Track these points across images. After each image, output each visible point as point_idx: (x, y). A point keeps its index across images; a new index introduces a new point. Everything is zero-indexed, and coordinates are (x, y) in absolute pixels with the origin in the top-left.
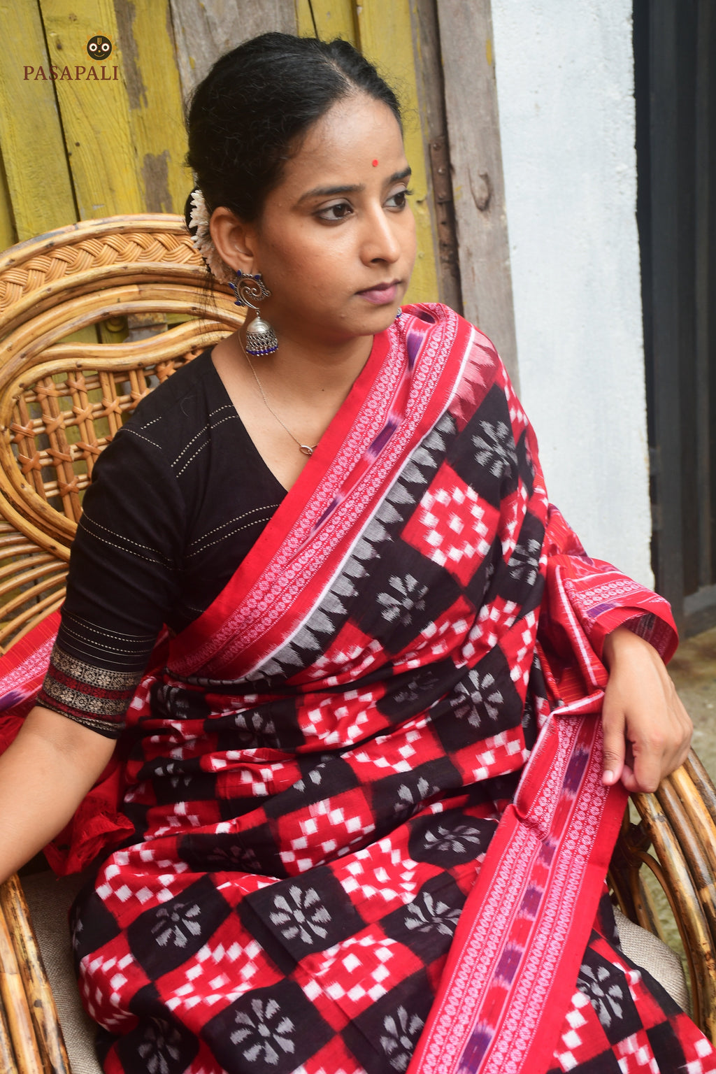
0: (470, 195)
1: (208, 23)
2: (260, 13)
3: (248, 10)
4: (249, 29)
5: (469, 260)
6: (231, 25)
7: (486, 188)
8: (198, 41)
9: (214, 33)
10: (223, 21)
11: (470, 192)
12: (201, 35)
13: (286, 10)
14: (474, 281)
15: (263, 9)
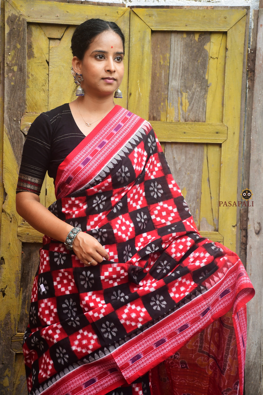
0: (253, 228)
1: (175, 162)
2: (192, 162)
3: (188, 160)
4: (187, 166)
5: (250, 250)
6: (182, 164)
7: (259, 227)
8: (171, 167)
9: (176, 165)
10: (180, 162)
11: (253, 227)
12: (172, 165)
13: (200, 162)
14: (251, 257)
15: (193, 161)
